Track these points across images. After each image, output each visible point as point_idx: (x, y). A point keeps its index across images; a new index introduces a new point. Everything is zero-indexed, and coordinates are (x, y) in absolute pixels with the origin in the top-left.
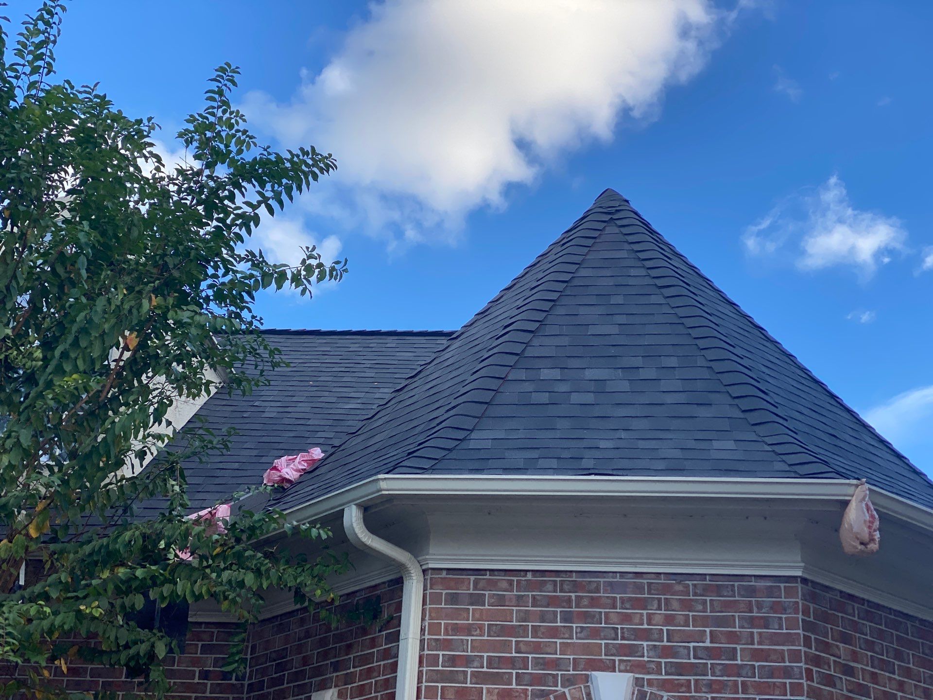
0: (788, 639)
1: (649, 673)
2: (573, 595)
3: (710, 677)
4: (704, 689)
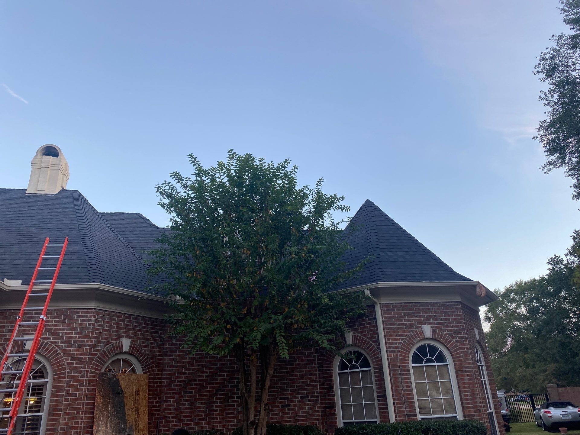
0: (460, 315)
1: (433, 325)
2: (414, 308)
3: (445, 325)
4: (445, 328)
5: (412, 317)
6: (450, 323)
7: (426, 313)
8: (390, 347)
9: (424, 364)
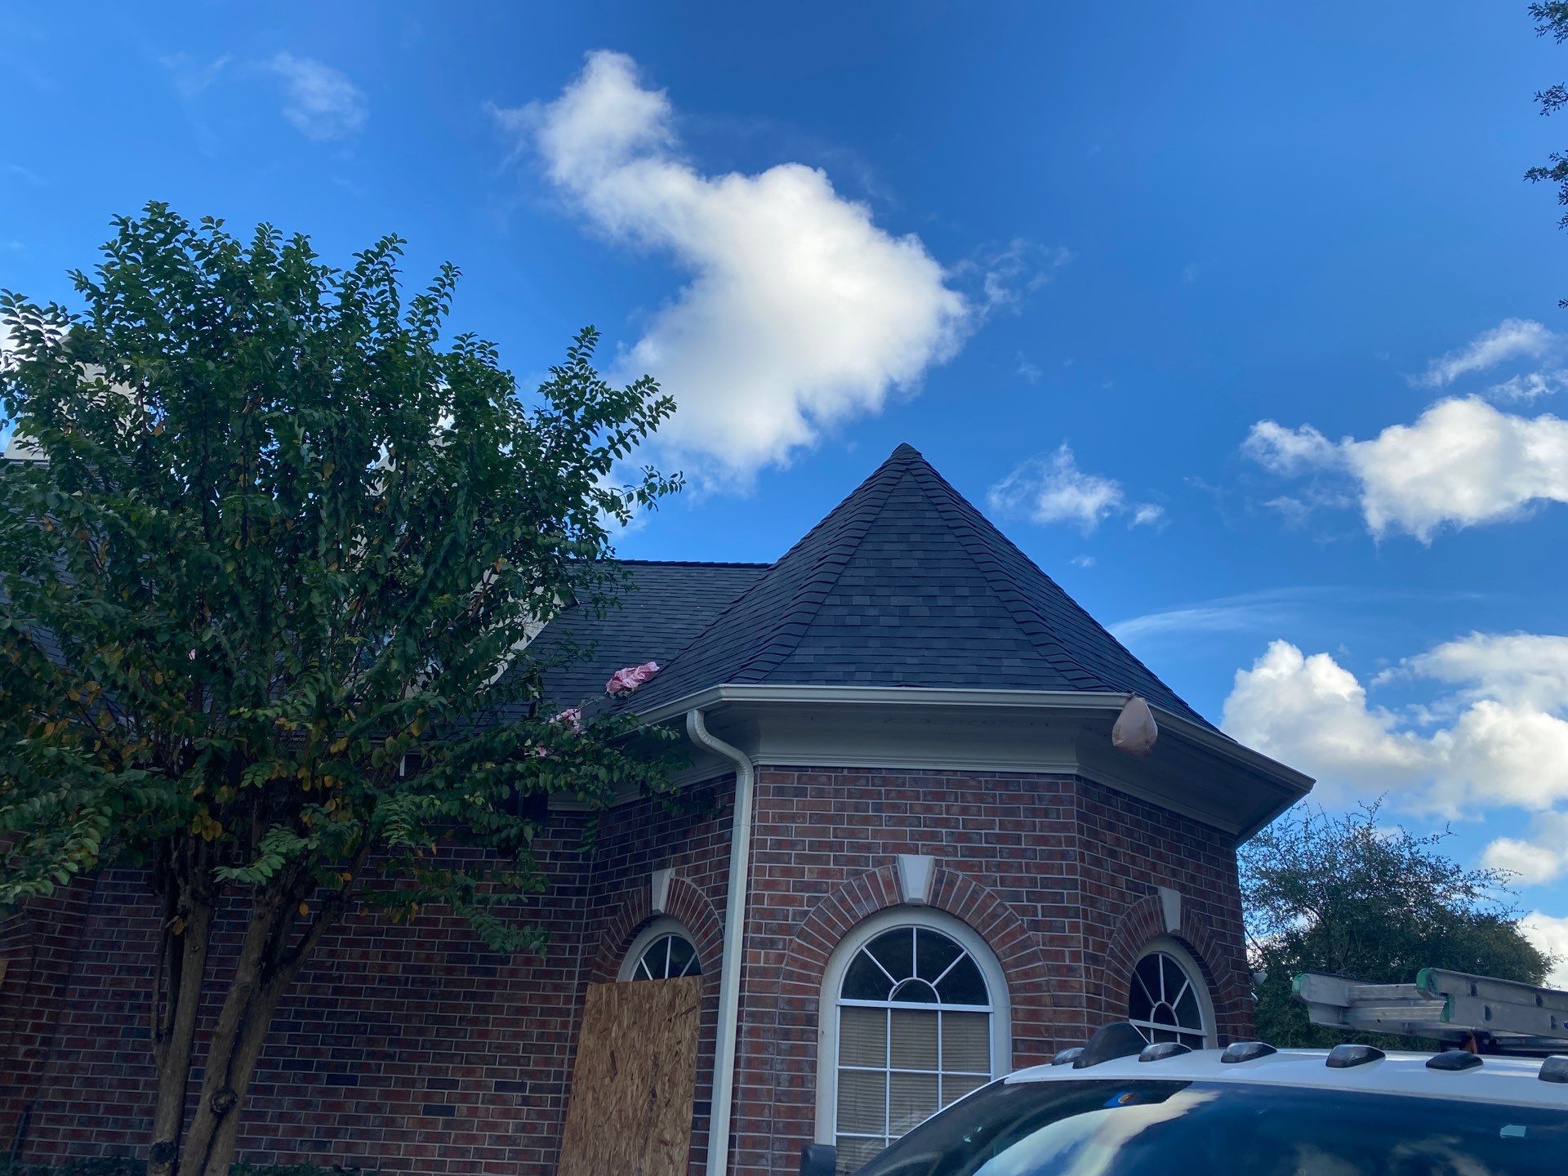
0: (1065, 827)
1: (947, 856)
2: (883, 789)
3: (998, 859)
4: (993, 869)
5: (866, 820)
6: (1022, 853)
7: (928, 809)
8: (758, 929)
9: (889, 1004)
